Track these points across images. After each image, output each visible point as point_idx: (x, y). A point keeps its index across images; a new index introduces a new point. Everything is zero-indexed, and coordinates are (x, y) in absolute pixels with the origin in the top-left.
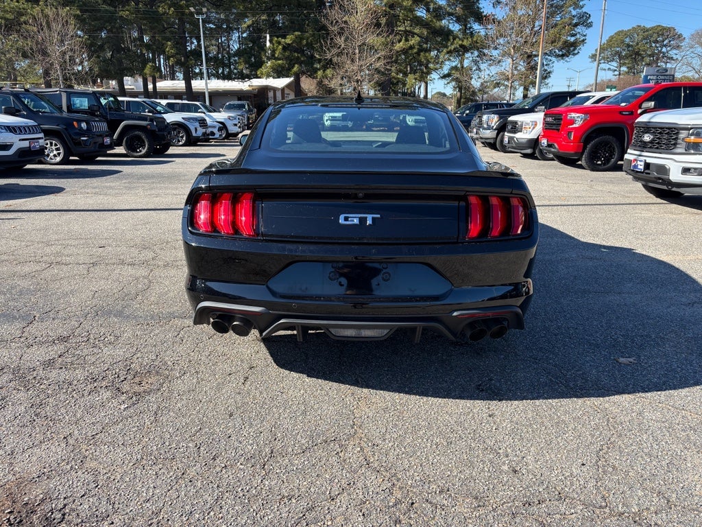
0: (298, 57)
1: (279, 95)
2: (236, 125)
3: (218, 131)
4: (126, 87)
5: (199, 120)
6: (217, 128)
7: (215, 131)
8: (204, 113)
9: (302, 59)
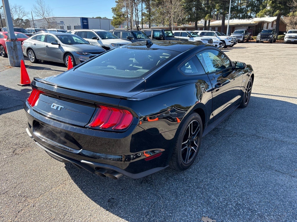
0: (280, 6)
1: (270, 25)
2: (230, 42)
3: (219, 44)
4: (198, 25)
5: (208, 40)
6: (219, 43)
7: (218, 44)
8: (216, 36)
9: (282, 7)
